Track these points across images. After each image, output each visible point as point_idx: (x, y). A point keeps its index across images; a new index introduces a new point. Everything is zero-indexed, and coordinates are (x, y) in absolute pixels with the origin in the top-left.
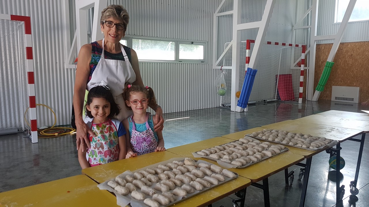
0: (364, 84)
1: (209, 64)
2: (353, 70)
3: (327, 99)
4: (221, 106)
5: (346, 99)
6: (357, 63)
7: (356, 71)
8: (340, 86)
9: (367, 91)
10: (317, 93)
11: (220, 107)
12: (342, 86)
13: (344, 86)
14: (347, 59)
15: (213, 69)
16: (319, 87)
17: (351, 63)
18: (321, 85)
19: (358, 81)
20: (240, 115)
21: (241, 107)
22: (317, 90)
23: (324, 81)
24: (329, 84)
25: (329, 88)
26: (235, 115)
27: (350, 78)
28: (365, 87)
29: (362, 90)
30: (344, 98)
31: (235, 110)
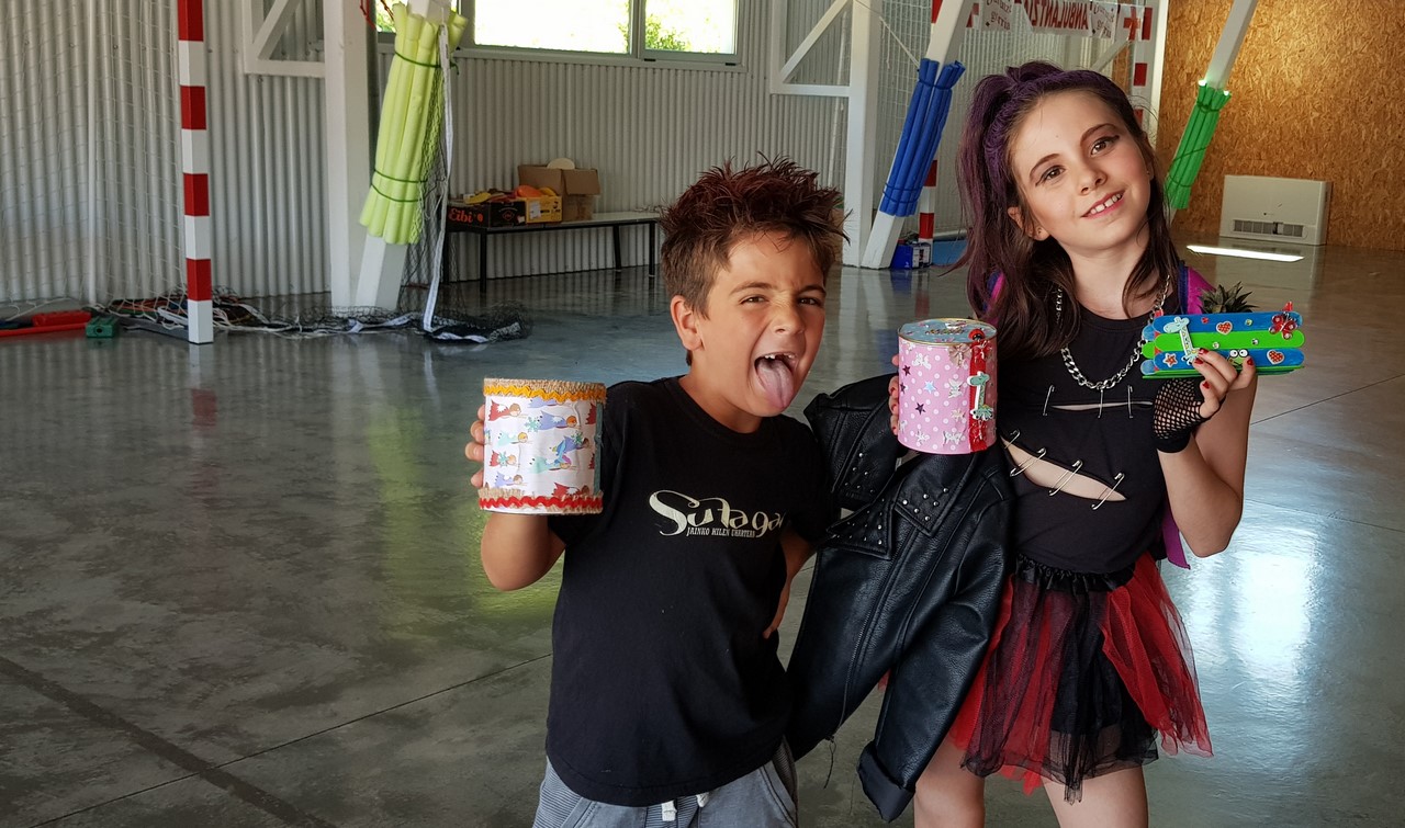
0: (1343, 169)
1: (755, 75)
2: (1304, 113)
6: (1320, 84)
7: (1316, 114)
8: (1255, 175)
9: (1352, 197)
12: (1263, 175)
13: (1269, 175)
14: (1284, 68)
15: (771, 96)
17: (1298, 84)
19: (1321, 157)
20: (878, 278)
23: (1189, 168)
24: (1212, 167)
25: (1213, 185)
26: (860, 282)
27: (1292, 144)
28: (1346, 182)
29: (1335, 192)
30: (1266, 224)
31: (860, 262)
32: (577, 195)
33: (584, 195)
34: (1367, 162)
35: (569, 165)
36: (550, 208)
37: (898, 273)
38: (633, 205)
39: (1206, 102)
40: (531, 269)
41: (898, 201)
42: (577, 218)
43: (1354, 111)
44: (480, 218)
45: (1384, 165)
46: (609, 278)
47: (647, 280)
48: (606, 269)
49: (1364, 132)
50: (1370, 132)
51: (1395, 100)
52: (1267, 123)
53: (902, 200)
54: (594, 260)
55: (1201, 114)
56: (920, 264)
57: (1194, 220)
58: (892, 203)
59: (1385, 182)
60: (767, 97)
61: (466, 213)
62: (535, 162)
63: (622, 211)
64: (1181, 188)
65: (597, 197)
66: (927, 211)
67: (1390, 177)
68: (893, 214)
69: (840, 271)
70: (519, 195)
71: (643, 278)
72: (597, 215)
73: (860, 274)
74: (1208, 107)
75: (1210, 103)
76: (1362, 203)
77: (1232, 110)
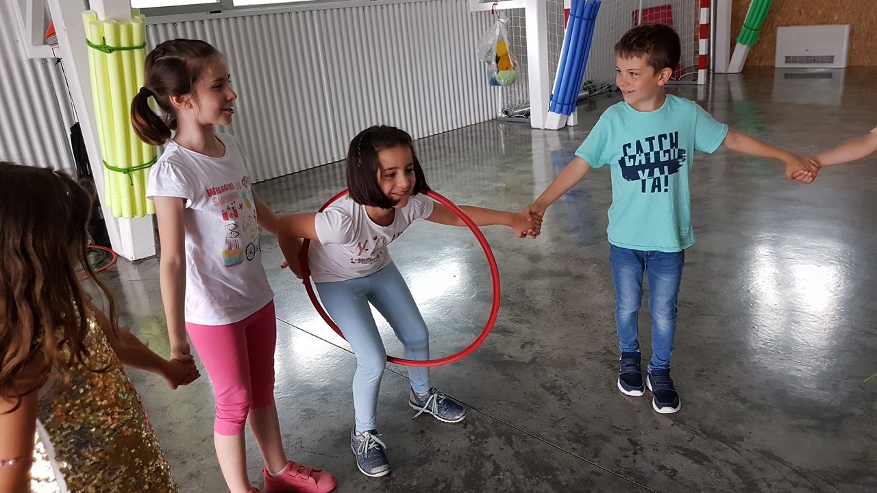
3: (762, 64)
4: (500, 115)
5: (814, 60)
8: (798, 24)
10: (741, 50)
11: (497, 120)
12: (803, 25)
13: (807, 24)
16: (747, 33)
18: (751, 29)
20: (557, 138)
21: (559, 115)
22: (740, 42)
25: (769, 34)
27: (823, 1)
29: (856, 31)
30: (806, 57)
31: (544, 125)
41: (562, 104)
58: (559, 106)
60: (469, 15)
69: (530, 134)
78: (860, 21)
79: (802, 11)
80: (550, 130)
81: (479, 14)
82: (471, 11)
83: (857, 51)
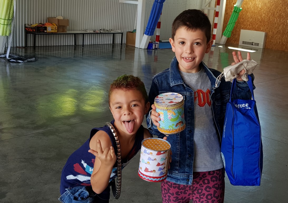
0: (270, 29)
2: (261, 15)
6: (265, 7)
7: (264, 15)
8: (249, 30)
9: (272, 37)
12: (250, 30)
13: (252, 30)
14: (257, 3)
15: (120, 3)
17: (260, 7)
19: (265, 26)
20: (143, 51)
22: (224, 35)
23: (231, 27)
24: (238, 27)
25: (238, 32)
26: (139, 52)
27: (258, 22)
28: (271, 32)
29: (268, 35)
30: (250, 42)
31: (139, 47)
32: (62, 26)
33: (64, 26)
34: (276, 28)
35: (62, 18)
36: (54, 29)
37: (148, 50)
38: (80, 29)
39: (236, 11)
40: (51, 44)
41: (149, 32)
42: (62, 32)
43: (273, 14)
44: (34, 30)
45: (280, 29)
46: (73, 48)
47: (82, 49)
48: (72, 45)
49: (275, 20)
50: (277, 20)
51: (284, 12)
52: (252, 17)
53: (150, 31)
54: (69, 43)
55: (234, 14)
56: (155, 48)
57: (233, 40)
58: (147, 32)
59: (280, 33)
60: (119, 4)
61: (31, 29)
62: (53, 16)
63: (77, 30)
64: (228, 32)
65: (68, 27)
66: (158, 35)
67: (281, 32)
68: (147, 35)
69: (134, 49)
70: (46, 25)
71: (81, 48)
72: (68, 31)
73: (139, 50)
74: (236, 12)
75: (237, 11)
76: (274, 38)
77: (244, 13)
78: (270, 32)
79: (251, 25)
80: (141, 49)
81: (123, 4)
82: (120, 2)
83: (268, 43)
